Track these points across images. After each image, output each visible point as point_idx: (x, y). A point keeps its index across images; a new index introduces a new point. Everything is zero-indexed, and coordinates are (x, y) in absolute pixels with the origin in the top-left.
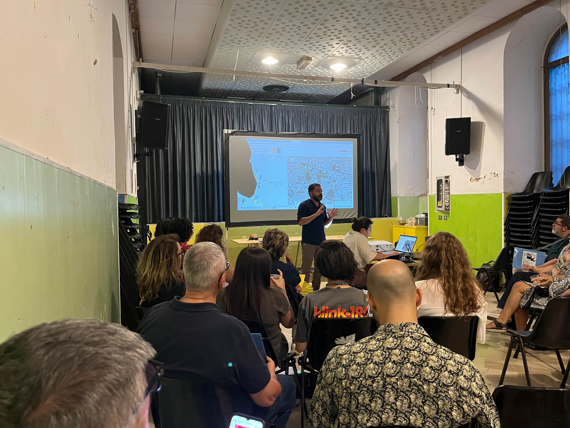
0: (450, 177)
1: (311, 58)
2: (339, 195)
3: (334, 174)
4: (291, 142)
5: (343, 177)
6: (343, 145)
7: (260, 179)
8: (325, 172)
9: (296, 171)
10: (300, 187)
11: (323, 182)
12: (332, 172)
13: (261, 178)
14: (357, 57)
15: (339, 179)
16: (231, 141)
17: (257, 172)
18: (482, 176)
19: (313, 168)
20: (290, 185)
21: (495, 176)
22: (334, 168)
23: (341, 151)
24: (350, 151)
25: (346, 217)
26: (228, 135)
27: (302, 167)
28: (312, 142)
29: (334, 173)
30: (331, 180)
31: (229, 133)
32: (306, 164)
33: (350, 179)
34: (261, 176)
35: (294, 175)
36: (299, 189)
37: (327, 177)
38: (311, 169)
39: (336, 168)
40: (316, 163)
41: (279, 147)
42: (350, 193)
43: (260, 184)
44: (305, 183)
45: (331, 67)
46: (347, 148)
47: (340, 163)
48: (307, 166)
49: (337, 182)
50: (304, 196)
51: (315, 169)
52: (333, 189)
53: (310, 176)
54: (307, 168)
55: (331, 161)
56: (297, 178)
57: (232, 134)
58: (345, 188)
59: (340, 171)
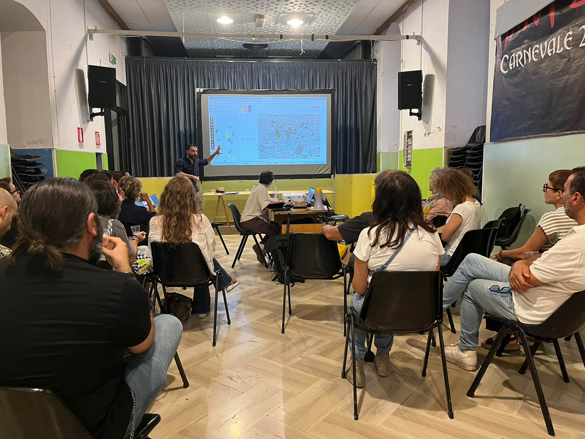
0: (413, 132)
1: (263, 16)
2: (307, 150)
3: (302, 131)
4: (262, 99)
5: (311, 133)
6: (316, 100)
7: (233, 136)
8: (293, 129)
9: (266, 128)
10: (270, 143)
11: (292, 139)
12: (301, 129)
13: (233, 134)
14: (309, 12)
15: (308, 135)
16: (203, 99)
17: (230, 129)
18: (432, 131)
19: (282, 126)
20: (261, 141)
21: (439, 131)
22: (302, 125)
23: (314, 107)
24: (324, 107)
25: (318, 172)
26: (200, 94)
27: (272, 124)
28: (284, 98)
29: (302, 129)
30: (300, 137)
31: (201, 91)
32: (276, 122)
33: (318, 136)
34: (233, 133)
35: (265, 132)
36: (269, 145)
37: (296, 133)
38: (280, 126)
39: (305, 125)
40: (286, 120)
41: (249, 104)
42: (318, 148)
43: (232, 140)
44: (274, 139)
45: (289, 23)
46: (320, 104)
47: (308, 120)
48: (277, 124)
49: (305, 138)
50: (274, 151)
51: (284, 126)
52: (302, 145)
53: (279, 133)
54: (277, 125)
55: (299, 118)
56: (268, 134)
57: (204, 92)
58: (314, 144)
59: (309, 128)
